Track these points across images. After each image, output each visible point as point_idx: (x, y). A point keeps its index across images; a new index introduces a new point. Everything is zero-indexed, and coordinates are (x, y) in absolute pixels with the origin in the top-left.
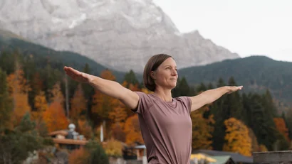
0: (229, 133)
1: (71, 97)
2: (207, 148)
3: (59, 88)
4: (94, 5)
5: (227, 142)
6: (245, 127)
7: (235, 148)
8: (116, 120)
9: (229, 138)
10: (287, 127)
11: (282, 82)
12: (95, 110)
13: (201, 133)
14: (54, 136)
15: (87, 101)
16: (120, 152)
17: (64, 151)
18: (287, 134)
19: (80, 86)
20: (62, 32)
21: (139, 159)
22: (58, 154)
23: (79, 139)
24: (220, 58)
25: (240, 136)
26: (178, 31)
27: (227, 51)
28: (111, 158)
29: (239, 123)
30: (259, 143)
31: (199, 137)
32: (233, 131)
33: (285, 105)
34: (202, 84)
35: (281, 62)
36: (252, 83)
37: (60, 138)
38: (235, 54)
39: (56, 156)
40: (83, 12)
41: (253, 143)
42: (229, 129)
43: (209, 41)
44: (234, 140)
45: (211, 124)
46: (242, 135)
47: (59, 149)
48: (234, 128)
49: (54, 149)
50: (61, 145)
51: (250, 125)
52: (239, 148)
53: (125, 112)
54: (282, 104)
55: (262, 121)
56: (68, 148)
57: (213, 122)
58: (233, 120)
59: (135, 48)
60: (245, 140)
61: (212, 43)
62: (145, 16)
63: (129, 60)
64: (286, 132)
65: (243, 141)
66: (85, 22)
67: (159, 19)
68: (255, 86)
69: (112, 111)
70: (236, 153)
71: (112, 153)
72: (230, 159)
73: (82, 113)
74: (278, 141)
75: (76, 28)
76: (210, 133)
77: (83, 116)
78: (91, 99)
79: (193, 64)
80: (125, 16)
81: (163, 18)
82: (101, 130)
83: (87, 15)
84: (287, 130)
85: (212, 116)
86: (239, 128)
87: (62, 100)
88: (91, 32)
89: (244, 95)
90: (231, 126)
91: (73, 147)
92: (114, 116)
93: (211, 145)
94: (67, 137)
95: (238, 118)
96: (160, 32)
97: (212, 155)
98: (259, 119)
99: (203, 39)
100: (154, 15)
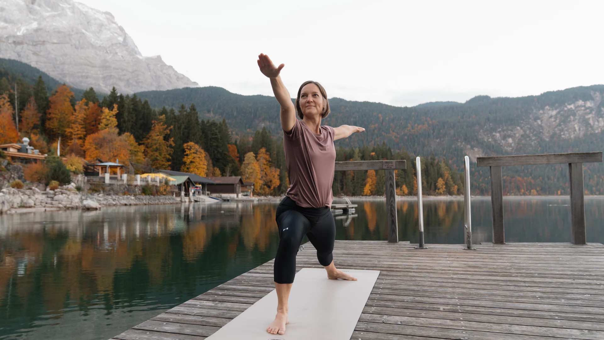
0: (187, 155)
1: (21, 109)
2: (165, 169)
3: (7, 99)
4: (48, 14)
5: (185, 163)
6: (202, 151)
7: (192, 170)
8: (73, 136)
9: (187, 160)
10: (238, 152)
11: (235, 114)
12: (49, 125)
13: (160, 154)
14: (5, 149)
15: (40, 115)
16: (81, 168)
17: (18, 164)
18: (238, 159)
19: (32, 99)
20: (7, 38)
21: (100, 175)
22: (10, 167)
23: (34, 153)
24: (181, 86)
25: (198, 160)
26: (140, 54)
27: (188, 79)
28: (72, 174)
29: (197, 147)
30: (214, 166)
31: (158, 158)
32: (191, 153)
33: (237, 134)
34: (164, 108)
35: (236, 95)
36: (209, 111)
37: (12, 151)
38: (195, 83)
39: (9, 170)
40: (35, 20)
41: (208, 165)
42: (188, 152)
43: (171, 67)
44: (191, 162)
45: (170, 146)
46: (199, 157)
47: (12, 162)
48: (192, 151)
49: (5, 163)
50: (14, 158)
51: (207, 149)
52: (196, 170)
53: (84, 130)
54: (234, 133)
55: (217, 146)
56: (22, 162)
57: (173, 145)
58: (191, 144)
59: (93, 66)
60: (201, 163)
61: (173, 69)
62: (106, 35)
63: (87, 77)
64: (237, 157)
65: (199, 163)
66: (36, 30)
67: (121, 39)
68: (212, 114)
69: (69, 127)
70: (193, 173)
71: (73, 168)
72: (189, 178)
73: (35, 127)
74: (230, 165)
75: (24, 36)
76: (170, 154)
77: (35, 131)
78: (45, 113)
79: (153, 88)
80: (84, 31)
81: (125, 39)
82: (58, 145)
83: (39, 24)
84: (238, 155)
85: (172, 139)
86: (197, 151)
87: (10, 112)
88: (44, 43)
89: (203, 122)
90: (190, 150)
91: (27, 161)
92: (71, 133)
93: (169, 165)
94: (19, 150)
95: (197, 143)
96: (121, 53)
97: (171, 175)
98: (215, 144)
99: (166, 65)
100: (116, 35)
